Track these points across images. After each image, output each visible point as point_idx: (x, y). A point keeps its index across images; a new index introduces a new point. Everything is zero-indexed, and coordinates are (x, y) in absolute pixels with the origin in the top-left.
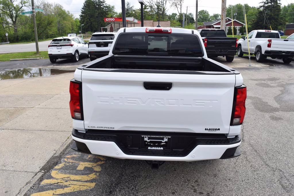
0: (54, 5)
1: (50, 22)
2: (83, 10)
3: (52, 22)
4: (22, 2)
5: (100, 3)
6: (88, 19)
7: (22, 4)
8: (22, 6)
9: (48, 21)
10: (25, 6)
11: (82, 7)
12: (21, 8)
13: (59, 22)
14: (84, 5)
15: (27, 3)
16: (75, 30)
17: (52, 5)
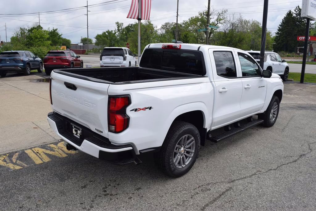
0: (251, 22)
1: (241, 39)
2: (280, 27)
3: (243, 39)
4: (218, 19)
5: (302, 19)
6: (284, 37)
7: (218, 21)
8: (217, 23)
9: (240, 38)
10: (220, 23)
11: (280, 24)
12: (216, 25)
13: (254, 39)
14: (283, 21)
15: (222, 20)
16: (270, 48)
17: (249, 22)
